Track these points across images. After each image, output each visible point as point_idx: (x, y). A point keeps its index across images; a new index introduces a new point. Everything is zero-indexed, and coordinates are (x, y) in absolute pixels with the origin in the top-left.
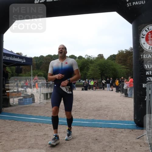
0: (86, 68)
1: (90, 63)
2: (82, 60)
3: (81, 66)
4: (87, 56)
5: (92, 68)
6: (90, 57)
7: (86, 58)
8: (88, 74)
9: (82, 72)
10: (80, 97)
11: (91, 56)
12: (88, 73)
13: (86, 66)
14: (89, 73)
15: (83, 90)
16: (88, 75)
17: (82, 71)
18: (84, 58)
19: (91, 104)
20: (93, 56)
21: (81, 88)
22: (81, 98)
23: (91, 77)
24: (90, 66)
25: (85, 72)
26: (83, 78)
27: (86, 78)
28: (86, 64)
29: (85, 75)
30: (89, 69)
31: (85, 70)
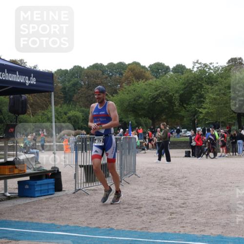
0: (195, 97)
1: (208, 84)
2: (186, 75)
3: (182, 92)
4: (198, 65)
5: (211, 95)
6: (206, 65)
7: (195, 69)
8: (201, 113)
9: (185, 108)
10: (181, 176)
11: (208, 63)
12: (200, 110)
13: (195, 92)
14: (204, 111)
15: (190, 157)
17: (185, 106)
18: (190, 71)
19: (213, 195)
20: (215, 65)
21: (182, 152)
22: (183, 177)
23: (210, 119)
24: (208, 92)
25: (192, 106)
26: (188, 124)
27: (197, 124)
28: (197, 86)
29: (194, 116)
30: (205, 98)
31: (193, 102)
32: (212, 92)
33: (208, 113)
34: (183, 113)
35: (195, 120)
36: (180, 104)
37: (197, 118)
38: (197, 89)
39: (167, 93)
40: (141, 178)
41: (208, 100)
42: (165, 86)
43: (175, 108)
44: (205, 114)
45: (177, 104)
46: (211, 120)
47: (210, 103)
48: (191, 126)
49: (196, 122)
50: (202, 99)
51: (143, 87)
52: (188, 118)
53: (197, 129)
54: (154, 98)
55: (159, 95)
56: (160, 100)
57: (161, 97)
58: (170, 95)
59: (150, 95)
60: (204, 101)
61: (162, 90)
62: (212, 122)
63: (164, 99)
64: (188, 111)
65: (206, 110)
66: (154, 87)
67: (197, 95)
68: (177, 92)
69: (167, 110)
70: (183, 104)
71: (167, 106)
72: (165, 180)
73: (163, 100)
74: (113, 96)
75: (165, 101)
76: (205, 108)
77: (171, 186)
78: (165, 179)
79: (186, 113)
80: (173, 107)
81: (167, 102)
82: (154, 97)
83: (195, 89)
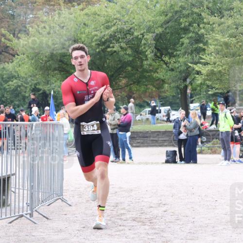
0: (186, 41)
1: (213, 14)
3: (159, 30)
5: (218, 37)
8: (198, 73)
10: (155, 201)
12: (197, 68)
13: (186, 30)
14: (205, 70)
15: (175, 162)
16: (199, 80)
17: (166, 59)
21: (160, 152)
22: (159, 205)
23: (217, 86)
24: (213, 30)
25: (181, 60)
26: (173, 96)
27: (191, 97)
28: (190, 19)
29: (185, 80)
30: (206, 44)
31: (183, 51)
32: (222, 31)
33: (212, 73)
34: (161, 74)
35: (186, 87)
36: (155, 55)
37: (191, 83)
38: (190, 24)
39: (129, 32)
40: (73, 208)
41: (212, 48)
42: (126, 18)
43: (145, 62)
44: (207, 76)
45: (150, 54)
46: (218, 88)
47: (218, 52)
48: (178, 101)
49: (188, 91)
50: (201, 45)
51: (80, 19)
52: (173, 85)
53: (192, 106)
54: (104, 43)
55: (113, 37)
56: (116, 47)
57: (118, 41)
58: (137, 37)
59: (96, 35)
60: (204, 50)
61: (119, 27)
62: (220, 91)
63: (123, 45)
64: (172, 70)
65: (209, 68)
66: (102, 20)
67: (191, 37)
68: (149, 30)
69: (129, 68)
70: (162, 55)
71: (131, 59)
72: (122, 212)
73: (121, 48)
74: (19, 38)
75: (126, 50)
76: (206, 64)
77: (134, 223)
78: (124, 209)
79: (169, 73)
80: (142, 61)
81: (129, 52)
82: (103, 40)
83: (187, 24)
